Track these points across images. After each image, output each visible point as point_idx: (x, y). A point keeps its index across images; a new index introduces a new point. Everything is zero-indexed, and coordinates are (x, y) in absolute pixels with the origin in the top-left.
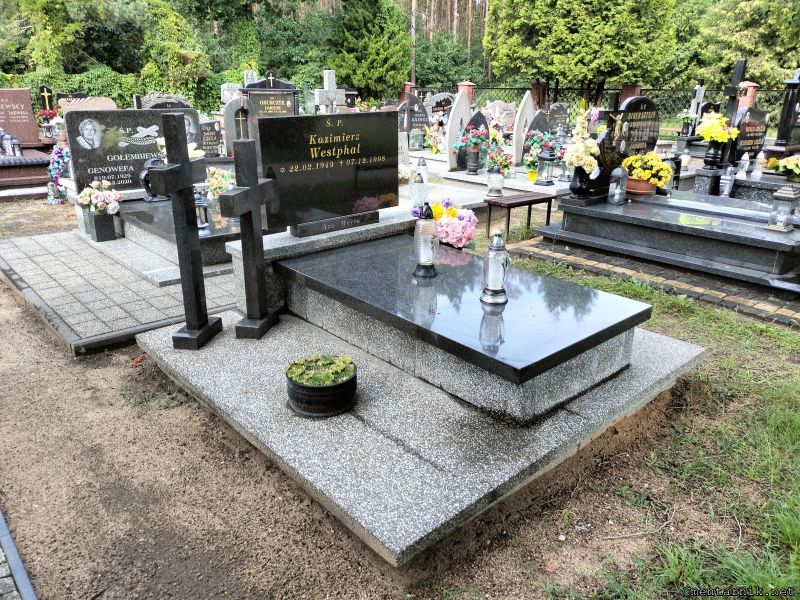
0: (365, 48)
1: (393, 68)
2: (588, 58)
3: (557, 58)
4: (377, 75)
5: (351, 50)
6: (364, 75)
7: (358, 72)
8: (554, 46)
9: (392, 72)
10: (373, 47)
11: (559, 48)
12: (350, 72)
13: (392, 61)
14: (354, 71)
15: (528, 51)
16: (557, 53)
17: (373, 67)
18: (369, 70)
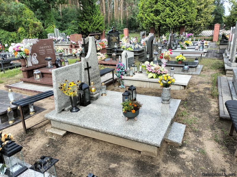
0: (92, 19)
1: (101, 25)
2: (177, 19)
4: (96, 28)
5: (86, 20)
6: (92, 28)
7: (90, 27)
9: (101, 27)
10: (94, 19)
11: (167, 16)
12: (87, 27)
13: (101, 23)
14: (89, 27)
16: (166, 18)
17: (95, 25)
18: (93, 26)
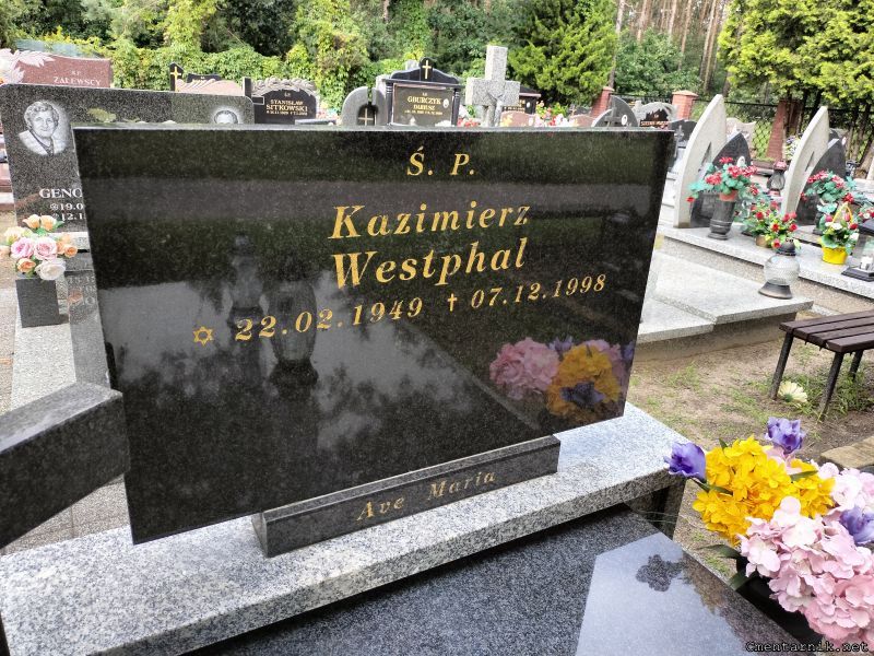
0: (558, 41)
1: (591, 67)
3: (826, 67)
4: (568, 75)
5: (539, 43)
6: (552, 75)
7: (545, 70)
8: (826, 49)
9: (589, 73)
10: (568, 39)
11: (834, 52)
12: (536, 69)
13: (590, 59)
14: (540, 69)
15: (784, 55)
16: (828, 59)
17: (565, 65)
18: (560, 69)
